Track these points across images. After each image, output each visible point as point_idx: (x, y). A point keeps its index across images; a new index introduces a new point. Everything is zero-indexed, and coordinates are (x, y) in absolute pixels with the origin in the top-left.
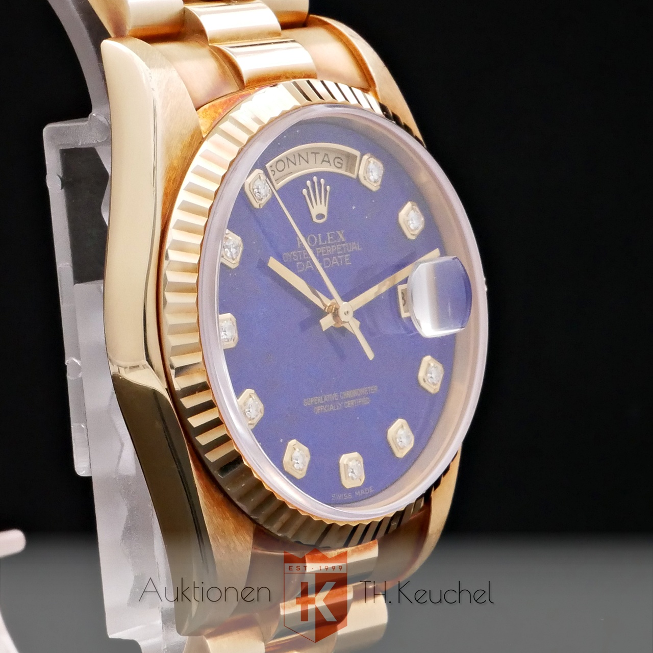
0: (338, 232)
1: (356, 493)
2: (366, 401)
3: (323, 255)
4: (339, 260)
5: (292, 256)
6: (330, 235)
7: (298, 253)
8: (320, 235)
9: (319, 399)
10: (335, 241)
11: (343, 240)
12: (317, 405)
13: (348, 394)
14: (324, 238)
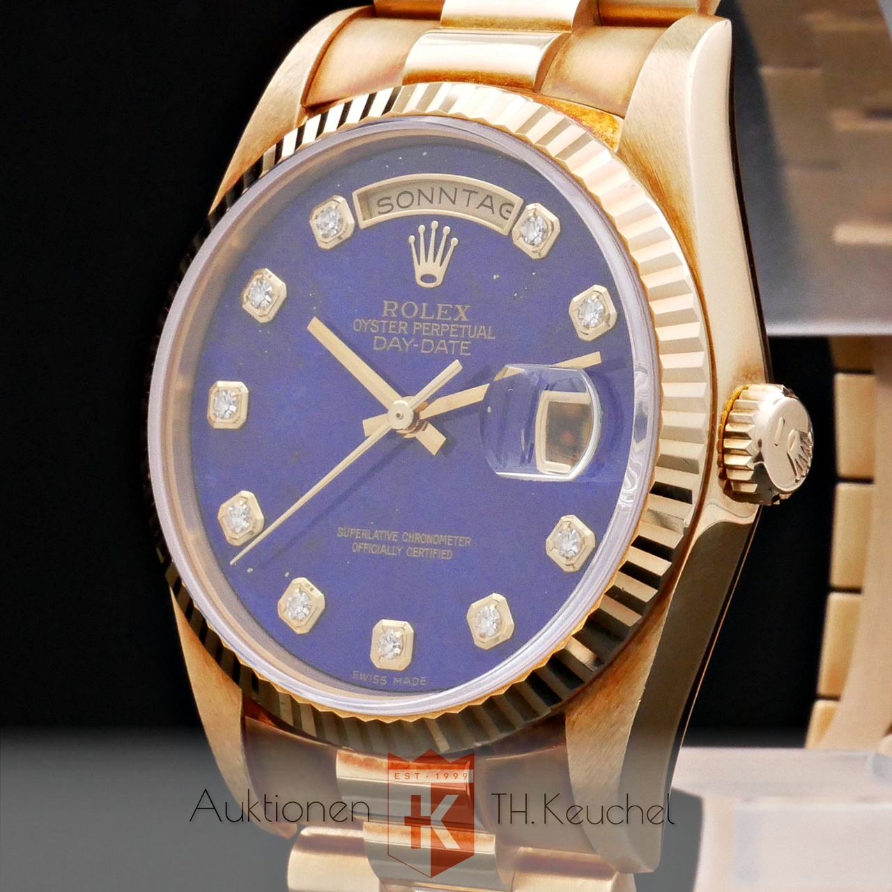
0: (459, 307)
1: (395, 679)
2: (445, 555)
3: (424, 333)
4: (450, 346)
5: (370, 326)
6: (444, 308)
7: (382, 323)
8: (424, 305)
9: (366, 534)
10: (450, 319)
11: (465, 319)
12: (359, 541)
13: (416, 537)
14: (432, 310)
